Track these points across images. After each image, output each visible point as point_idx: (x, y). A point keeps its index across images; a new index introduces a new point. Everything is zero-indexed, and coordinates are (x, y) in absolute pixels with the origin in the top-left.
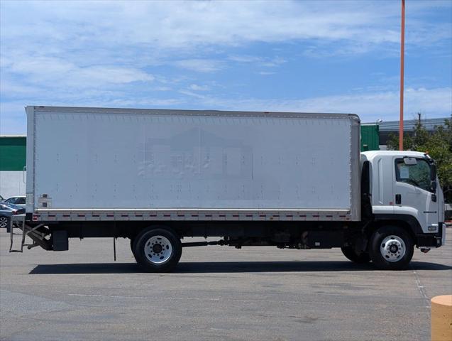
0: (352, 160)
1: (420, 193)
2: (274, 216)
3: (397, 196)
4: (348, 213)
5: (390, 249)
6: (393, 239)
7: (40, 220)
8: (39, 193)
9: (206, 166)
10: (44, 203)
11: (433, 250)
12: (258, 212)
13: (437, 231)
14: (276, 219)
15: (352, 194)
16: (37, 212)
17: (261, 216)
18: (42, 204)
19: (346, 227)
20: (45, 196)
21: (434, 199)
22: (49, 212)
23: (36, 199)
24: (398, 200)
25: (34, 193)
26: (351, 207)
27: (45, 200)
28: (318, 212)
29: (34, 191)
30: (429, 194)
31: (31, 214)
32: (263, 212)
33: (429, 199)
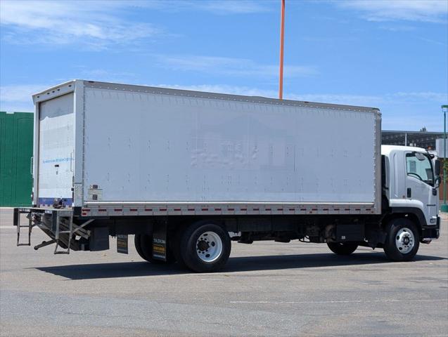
0: (376, 154)
1: (424, 187)
2: (313, 210)
3: (408, 189)
4: (373, 206)
5: (404, 241)
6: (405, 231)
7: (90, 215)
8: (89, 184)
9: (254, 156)
10: (94, 196)
11: (434, 241)
12: (300, 205)
13: (435, 224)
14: (314, 213)
15: (375, 187)
16: (87, 206)
17: (302, 210)
18: (91, 196)
19: (357, 220)
20: (95, 187)
21: (434, 193)
22: (99, 206)
23: (86, 191)
24: (409, 194)
25: (83, 183)
26: (375, 200)
27: (95, 192)
28: (349, 205)
29: (83, 180)
30: (431, 188)
31: (80, 208)
32: (303, 205)
33: (430, 193)
